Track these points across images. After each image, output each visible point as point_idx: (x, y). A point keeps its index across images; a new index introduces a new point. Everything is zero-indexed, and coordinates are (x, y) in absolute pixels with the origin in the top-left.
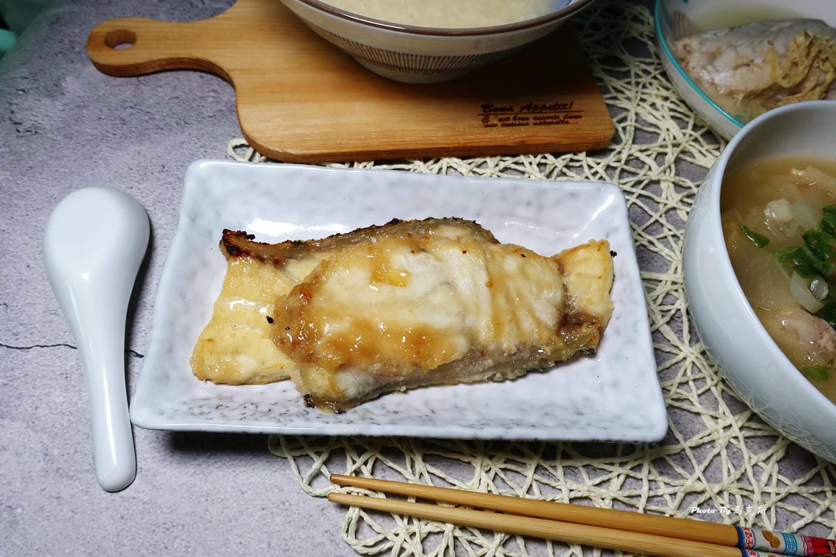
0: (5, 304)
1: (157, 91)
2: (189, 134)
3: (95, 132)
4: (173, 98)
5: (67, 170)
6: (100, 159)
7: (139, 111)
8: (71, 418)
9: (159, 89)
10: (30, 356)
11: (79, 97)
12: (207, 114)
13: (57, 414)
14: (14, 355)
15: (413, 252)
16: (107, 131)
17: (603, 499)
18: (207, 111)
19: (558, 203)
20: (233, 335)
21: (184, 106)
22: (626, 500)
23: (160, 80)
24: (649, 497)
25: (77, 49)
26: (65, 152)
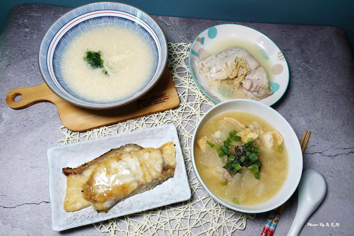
0: (5, 195)
1: (33, 112)
2: (47, 126)
3: (17, 132)
4: (39, 113)
5: (11, 147)
6: (21, 141)
7: (29, 121)
8: (33, 224)
9: (33, 111)
10: (16, 209)
11: (9, 120)
12: (51, 117)
13: (28, 224)
14: (12, 209)
15: (117, 162)
16: (20, 131)
17: (179, 219)
18: (51, 116)
19: (158, 132)
20: (73, 198)
21: (43, 116)
22: (185, 218)
23: (33, 107)
24: (191, 216)
25: (3, 102)
26: (9, 141)
